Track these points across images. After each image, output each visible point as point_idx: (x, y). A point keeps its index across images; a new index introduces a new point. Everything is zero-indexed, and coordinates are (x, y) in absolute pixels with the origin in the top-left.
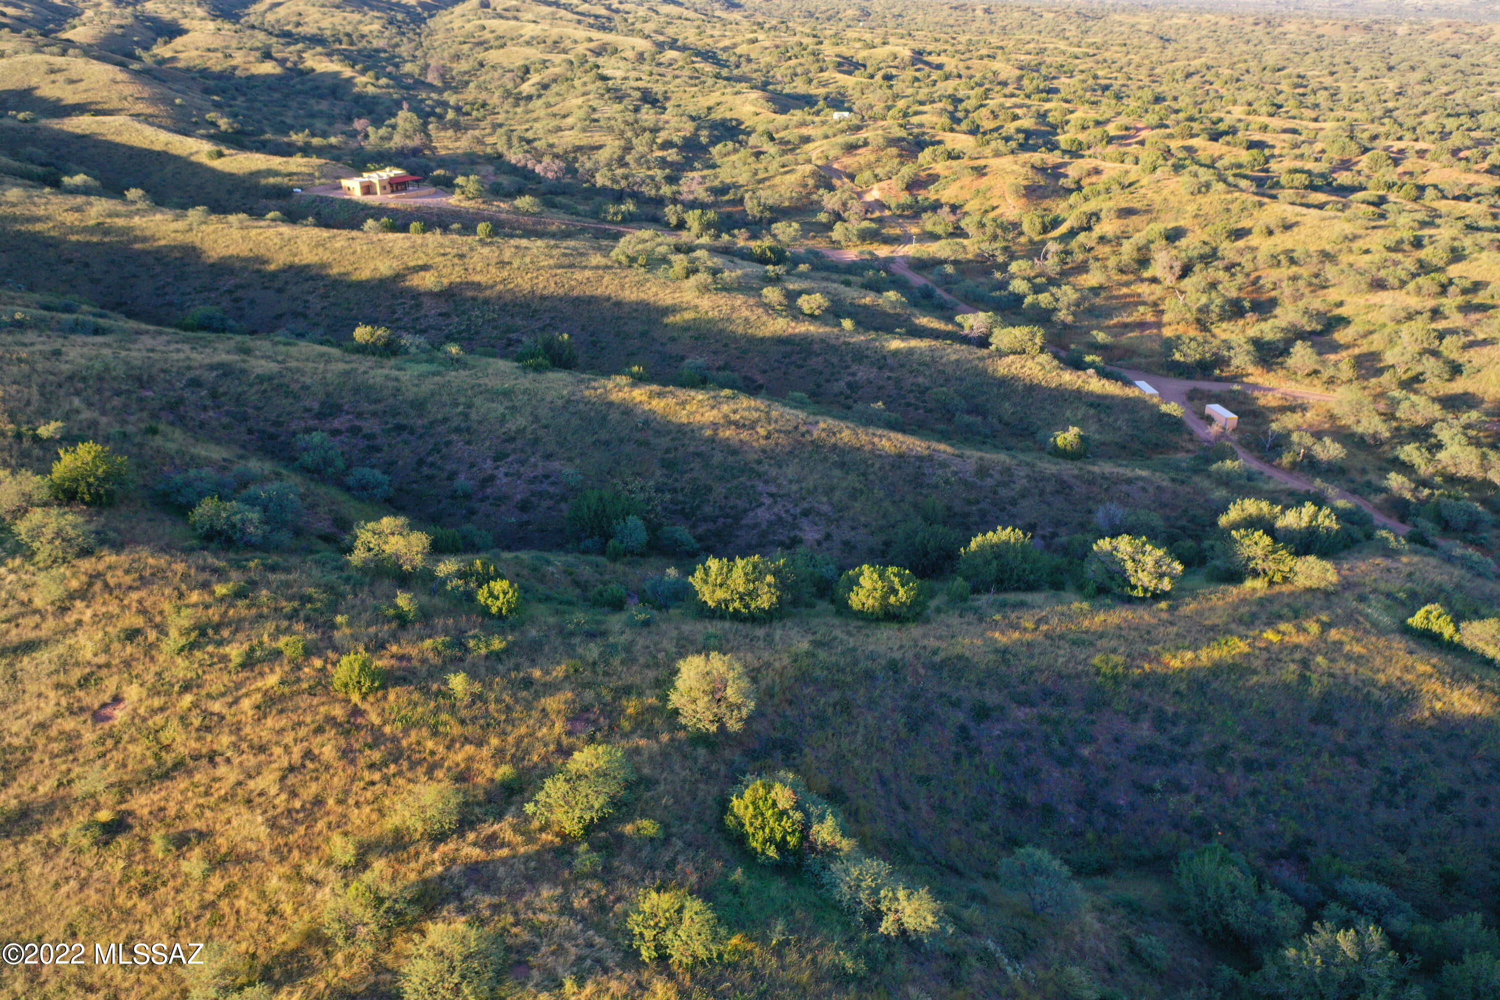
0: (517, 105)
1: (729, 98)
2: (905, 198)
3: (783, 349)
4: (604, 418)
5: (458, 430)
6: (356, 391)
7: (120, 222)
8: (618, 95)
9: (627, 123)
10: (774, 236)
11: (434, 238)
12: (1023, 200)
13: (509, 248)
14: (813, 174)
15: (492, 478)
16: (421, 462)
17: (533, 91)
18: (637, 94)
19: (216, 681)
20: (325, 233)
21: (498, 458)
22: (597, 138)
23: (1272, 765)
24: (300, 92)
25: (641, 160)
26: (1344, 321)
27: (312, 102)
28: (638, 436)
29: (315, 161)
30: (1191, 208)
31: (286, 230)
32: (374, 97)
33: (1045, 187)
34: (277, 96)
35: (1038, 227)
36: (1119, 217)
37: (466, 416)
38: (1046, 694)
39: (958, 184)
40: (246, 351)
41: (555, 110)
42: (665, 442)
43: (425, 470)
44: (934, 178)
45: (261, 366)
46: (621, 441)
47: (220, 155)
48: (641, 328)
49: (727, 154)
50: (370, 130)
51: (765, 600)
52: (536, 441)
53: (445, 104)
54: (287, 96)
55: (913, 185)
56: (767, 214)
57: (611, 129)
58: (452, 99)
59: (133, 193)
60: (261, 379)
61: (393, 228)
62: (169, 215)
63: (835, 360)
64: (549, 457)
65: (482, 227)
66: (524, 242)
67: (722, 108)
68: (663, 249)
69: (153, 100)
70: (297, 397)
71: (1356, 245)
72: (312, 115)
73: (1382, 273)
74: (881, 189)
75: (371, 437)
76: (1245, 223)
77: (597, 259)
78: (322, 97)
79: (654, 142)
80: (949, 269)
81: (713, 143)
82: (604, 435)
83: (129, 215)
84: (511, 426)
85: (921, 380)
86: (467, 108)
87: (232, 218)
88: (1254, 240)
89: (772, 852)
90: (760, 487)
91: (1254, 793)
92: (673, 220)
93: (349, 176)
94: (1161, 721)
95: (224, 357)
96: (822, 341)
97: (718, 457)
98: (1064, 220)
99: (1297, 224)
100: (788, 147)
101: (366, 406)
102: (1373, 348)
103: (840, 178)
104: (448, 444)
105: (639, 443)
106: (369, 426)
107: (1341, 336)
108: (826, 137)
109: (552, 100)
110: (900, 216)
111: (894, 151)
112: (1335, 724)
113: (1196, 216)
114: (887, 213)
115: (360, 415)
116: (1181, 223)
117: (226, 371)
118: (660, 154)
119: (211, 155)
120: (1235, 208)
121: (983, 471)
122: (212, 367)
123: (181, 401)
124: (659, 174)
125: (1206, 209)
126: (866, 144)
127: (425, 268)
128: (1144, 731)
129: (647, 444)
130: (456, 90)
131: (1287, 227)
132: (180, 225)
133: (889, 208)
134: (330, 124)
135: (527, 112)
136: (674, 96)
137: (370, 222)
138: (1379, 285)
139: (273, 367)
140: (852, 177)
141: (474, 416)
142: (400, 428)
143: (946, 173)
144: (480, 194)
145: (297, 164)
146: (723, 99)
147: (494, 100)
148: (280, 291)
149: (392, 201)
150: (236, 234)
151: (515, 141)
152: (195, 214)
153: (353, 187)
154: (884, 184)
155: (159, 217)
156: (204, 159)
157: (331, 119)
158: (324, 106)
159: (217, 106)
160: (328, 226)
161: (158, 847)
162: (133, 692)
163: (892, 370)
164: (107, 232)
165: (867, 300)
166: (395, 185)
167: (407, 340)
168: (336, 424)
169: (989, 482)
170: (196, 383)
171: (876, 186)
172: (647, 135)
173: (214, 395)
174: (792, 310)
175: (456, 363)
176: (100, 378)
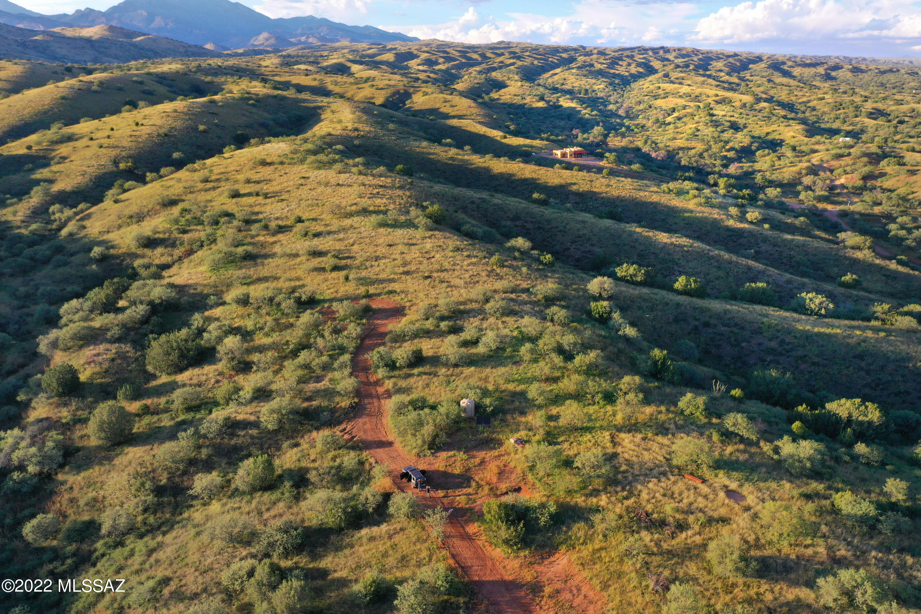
0: (660, 127)
1: (782, 128)
3: (728, 233)
4: (620, 236)
5: (560, 231)
6: (527, 213)
7: (460, 157)
8: (716, 124)
9: (713, 137)
10: (766, 194)
11: (584, 173)
13: (613, 181)
14: (808, 168)
15: (569, 249)
16: (544, 240)
17: (672, 120)
18: (728, 124)
19: (459, 258)
20: (537, 168)
21: (573, 242)
22: (693, 144)
23: (824, 366)
24: (553, 117)
25: (713, 156)
27: (557, 121)
28: (632, 244)
29: (545, 142)
31: (522, 165)
32: (587, 120)
34: (541, 117)
37: (565, 227)
38: (736, 325)
39: (897, 179)
40: (493, 196)
41: (679, 130)
42: (642, 248)
43: (545, 243)
44: (883, 175)
45: (496, 201)
46: (624, 245)
47: (505, 137)
48: (663, 217)
49: (764, 156)
50: (580, 134)
51: (639, 279)
52: (589, 239)
53: (622, 125)
54: (546, 118)
55: (867, 177)
56: (766, 184)
57: (703, 140)
58: (627, 122)
59: (467, 148)
60: (495, 205)
61: (566, 168)
62: (478, 156)
63: (753, 241)
64: (592, 245)
65: (605, 171)
66: (623, 179)
67: (775, 133)
68: (687, 188)
69: (484, 116)
70: (506, 213)
72: (555, 127)
74: (846, 178)
75: (529, 229)
77: (655, 189)
78: (562, 119)
79: (724, 147)
80: (857, 216)
81: (758, 149)
82: (618, 242)
83: (464, 155)
84: (581, 233)
85: (792, 253)
86: (633, 127)
87: (502, 159)
89: (597, 316)
90: (676, 268)
91: (810, 372)
92: (712, 182)
93: (557, 149)
94: (782, 342)
95: (484, 196)
96: (749, 232)
97: (662, 255)
100: (802, 154)
101: (529, 219)
103: (825, 172)
104: (555, 235)
105: (631, 247)
106: (528, 225)
108: (827, 150)
109: (679, 125)
110: (853, 193)
111: (865, 159)
115: (526, 222)
117: (484, 200)
118: (725, 154)
119: (501, 137)
121: (789, 282)
122: (479, 199)
123: (467, 207)
124: (718, 162)
126: (850, 155)
127: (574, 184)
128: (773, 344)
129: (634, 247)
130: (632, 119)
132: (482, 160)
133: (847, 188)
134: (562, 131)
135: (664, 131)
136: (750, 126)
137: (557, 165)
139: (500, 202)
140: (832, 171)
141: (568, 227)
142: (540, 228)
143: (892, 172)
144: (615, 161)
145: (537, 143)
146: (778, 128)
147: (649, 124)
148: (514, 188)
149: (573, 160)
150: (502, 165)
151: (649, 142)
152: (488, 157)
153: (558, 153)
154: (849, 176)
155: (474, 157)
156: (498, 138)
157: (563, 129)
158: (562, 123)
159: (512, 120)
160: (540, 165)
161: (437, 282)
162: (437, 256)
163: (779, 247)
164: (454, 161)
165: (789, 221)
166: (577, 155)
167: (551, 200)
168: (517, 223)
169: (790, 286)
170: (473, 202)
171: (844, 177)
172: (722, 144)
173: (478, 207)
174: (742, 218)
175: (569, 210)
176: (443, 195)
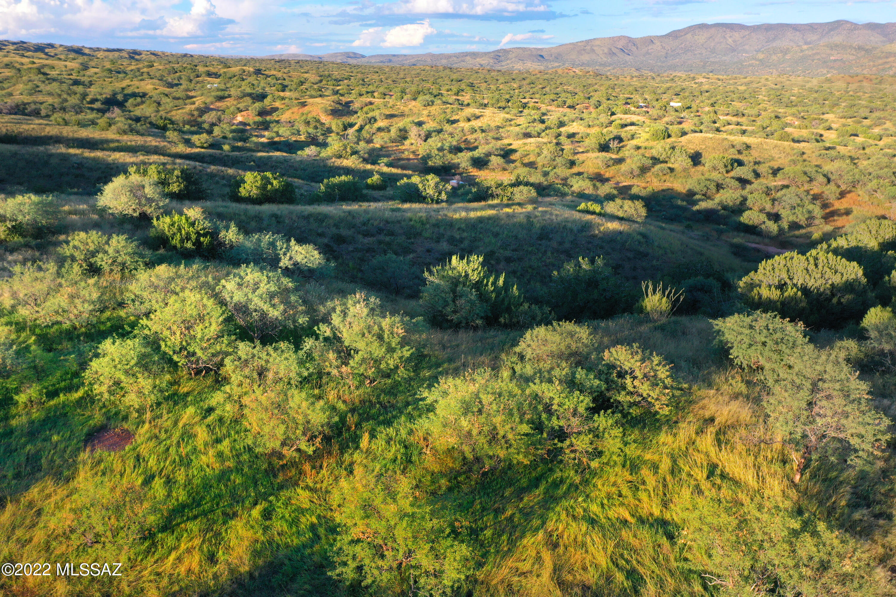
1: (136, 83)
2: (258, 119)
9: (62, 91)
12: (330, 117)
14: (197, 109)
18: (70, 82)
26: (514, 151)
30: (425, 112)
33: (343, 110)
35: (341, 126)
36: (386, 118)
39: (290, 111)
44: (276, 109)
49: (137, 105)
55: (261, 113)
71: (512, 123)
73: (528, 130)
74: (243, 116)
76: (455, 117)
79: (84, 99)
81: (127, 100)
88: (461, 124)
98: (356, 124)
99: (482, 116)
102: (531, 160)
107: (513, 157)
110: (257, 129)
111: (248, 98)
112: (550, 240)
113: (428, 116)
114: (248, 127)
116: (422, 119)
118: (89, 106)
120: (448, 111)
125: (433, 112)
126: (229, 96)
131: (478, 117)
133: (249, 125)
138: (527, 135)
143: (282, 106)
146: (132, 83)
154: (244, 114)
171: (239, 115)
172: (78, 95)
